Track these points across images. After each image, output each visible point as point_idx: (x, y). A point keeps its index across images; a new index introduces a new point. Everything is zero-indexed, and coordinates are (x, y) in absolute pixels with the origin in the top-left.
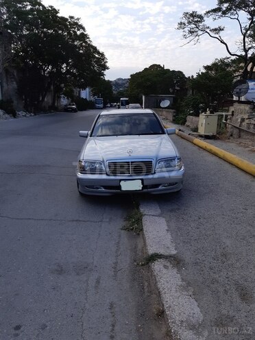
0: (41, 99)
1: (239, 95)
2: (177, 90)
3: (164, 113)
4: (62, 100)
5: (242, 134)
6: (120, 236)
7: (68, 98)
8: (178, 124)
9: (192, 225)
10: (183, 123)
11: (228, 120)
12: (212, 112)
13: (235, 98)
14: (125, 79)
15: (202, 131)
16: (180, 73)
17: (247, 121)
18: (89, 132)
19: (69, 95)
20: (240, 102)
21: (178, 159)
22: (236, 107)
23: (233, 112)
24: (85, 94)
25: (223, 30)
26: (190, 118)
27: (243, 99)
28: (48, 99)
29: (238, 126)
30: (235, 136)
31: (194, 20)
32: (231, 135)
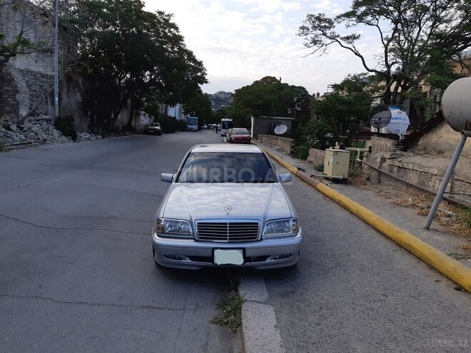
0: (112, 117)
1: (378, 126)
2: (298, 111)
3: (279, 141)
4: (142, 117)
5: (383, 178)
6: (209, 333)
7: (150, 116)
8: (298, 158)
9: (311, 318)
10: (304, 157)
11: (364, 159)
12: (342, 147)
13: (373, 129)
14: (228, 93)
15: (328, 171)
16: (302, 89)
17: (389, 162)
18: (175, 176)
19: (152, 112)
20: (379, 135)
21: (294, 221)
22: (374, 142)
23: (370, 147)
24: (174, 112)
25: (358, 38)
26: (313, 151)
27: (383, 131)
28: (123, 117)
29: (377, 167)
30: (373, 181)
31: (321, 23)
32: (368, 179)
